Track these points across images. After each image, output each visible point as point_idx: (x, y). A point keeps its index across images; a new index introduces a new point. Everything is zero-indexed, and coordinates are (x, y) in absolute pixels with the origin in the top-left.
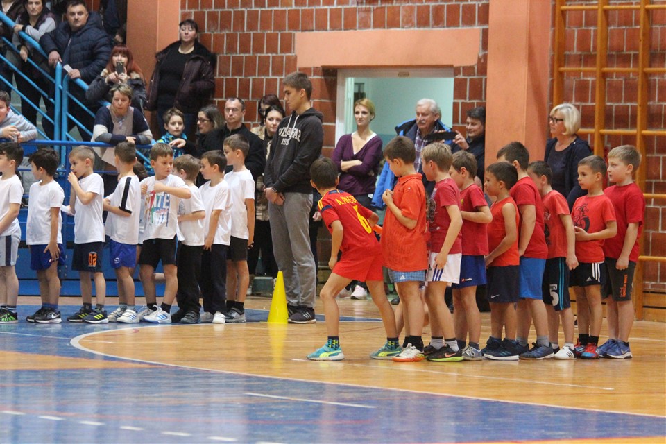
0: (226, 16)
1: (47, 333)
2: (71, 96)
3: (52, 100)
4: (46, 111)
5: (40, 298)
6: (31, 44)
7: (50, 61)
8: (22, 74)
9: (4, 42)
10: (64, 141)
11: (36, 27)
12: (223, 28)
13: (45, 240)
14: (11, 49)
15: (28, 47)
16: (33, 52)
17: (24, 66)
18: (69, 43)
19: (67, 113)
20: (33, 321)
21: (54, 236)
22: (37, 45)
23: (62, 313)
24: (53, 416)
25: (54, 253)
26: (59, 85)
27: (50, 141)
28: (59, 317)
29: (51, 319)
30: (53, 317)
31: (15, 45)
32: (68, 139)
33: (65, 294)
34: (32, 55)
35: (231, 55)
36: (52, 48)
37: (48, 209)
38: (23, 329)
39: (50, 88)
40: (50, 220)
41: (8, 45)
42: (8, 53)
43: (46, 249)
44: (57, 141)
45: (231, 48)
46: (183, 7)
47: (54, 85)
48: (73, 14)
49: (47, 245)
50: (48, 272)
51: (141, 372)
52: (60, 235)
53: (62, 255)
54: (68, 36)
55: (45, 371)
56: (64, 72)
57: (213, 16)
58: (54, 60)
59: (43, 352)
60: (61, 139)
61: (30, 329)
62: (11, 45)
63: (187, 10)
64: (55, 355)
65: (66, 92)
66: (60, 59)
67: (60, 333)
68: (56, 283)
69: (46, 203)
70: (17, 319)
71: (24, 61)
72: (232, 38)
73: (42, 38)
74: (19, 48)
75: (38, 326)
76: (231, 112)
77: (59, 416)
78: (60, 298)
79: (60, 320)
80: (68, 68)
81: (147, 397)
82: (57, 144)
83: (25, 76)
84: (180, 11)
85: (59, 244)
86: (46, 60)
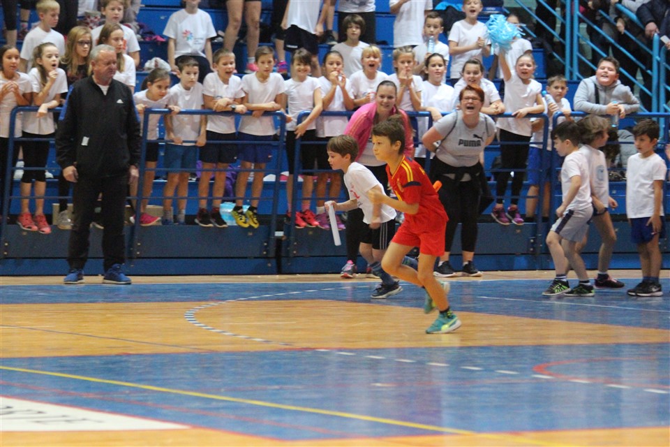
1: (647, 306)
2: (668, 67)
3: (649, 72)
4: (643, 83)
6: (628, 17)
7: (647, 33)
8: (618, 46)
9: (601, 15)
10: (662, 113)
13: (648, 213)
14: (608, 21)
15: (625, 19)
16: (630, 24)
17: (621, 38)
18: (666, 14)
19: (664, 84)
20: (633, 294)
21: (657, 210)
22: (634, 17)
24: (658, 389)
25: (657, 226)
26: (656, 58)
27: (647, 113)
28: (660, 290)
29: (652, 292)
30: (654, 290)
31: (612, 17)
32: (666, 111)
33: (665, 267)
34: (629, 27)
36: (650, 19)
37: (651, 182)
38: (624, 303)
39: (647, 59)
40: (653, 192)
41: (604, 18)
42: (605, 26)
43: (649, 222)
44: (654, 113)
47: (651, 57)
49: (649, 218)
50: (649, 244)
52: (662, 208)
54: (665, 7)
55: (648, 344)
56: (662, 44)
58: (651, 31)
59: (645, 326)
60: (658, 111)
61: (631, 302)
62: (608, 17)
64: (656, 328)
65: (664, 64)
66: (657, 30)
67: (659, 307)
68: (656, 256)
69: (648, 176)
71: (620, 33)
73: (639, 9)
74: (616, 20)
75: (639, 299)
77: (664, 390)
78: (662, 271)
79: (660, 293)
80: (665, 39)
82: (654, 116)
83: (622, 49)
85: (661, 217)
86: (642, 31)
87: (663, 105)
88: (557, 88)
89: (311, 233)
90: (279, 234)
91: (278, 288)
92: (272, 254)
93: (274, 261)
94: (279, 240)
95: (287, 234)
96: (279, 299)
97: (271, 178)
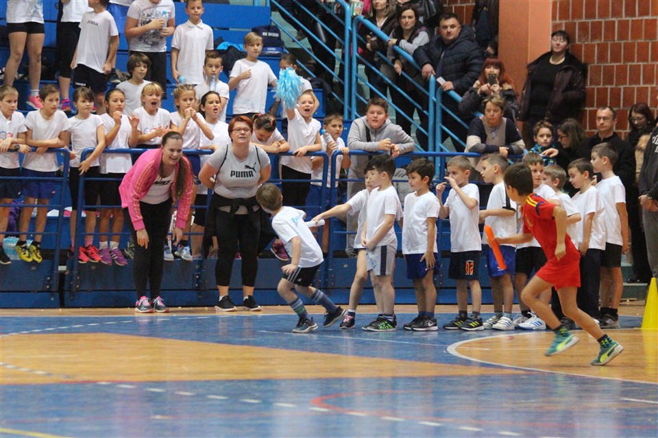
0: (596, 26)
1: (423, 340)
2: (444, 108)
3: (425, 112)
4: (420, 123)
5: (416, 306)
6: (405, 58)
7: (424, 74)
8: (396, 87)
9: (379, 56)
10: (438, 151)
11: (410, 41)
12: (594, 37)
13: (422, 249)
14: (386, 63)
15: (402, 61)
16: (406, 66)
17: (398, 79)
18: (442, 56)
19: (440, 124)
20: (410, 328)
21: (431, 247)
22: (410, 58)
23: (438, 321)
24: (432, 421)
25: (430, 262)
26: (432, 98)
27: (424, 152)
28: (435, 325)
29: (428, 327)
30: (429, 325)
31: (389, 58)
32: (442, 150)
33: (440, 302)
34: (406, 68)
35: (602, 65)
36: (426, 61)
37: (425, 219)
38: (401, 337)
40: (427, 229)
41: (382, 59)
42: (383, 68)
43: (422, 258)
44: (431, 152)
45: (602, 58)
46: (554, 18)
47: (428, 97)
48: (446, 27)
49: (423, 254)
50: (424, 281)
51: (516, 378)
52: (435, 244)
53: (437, 264)
54: (441, 49)
55: (424, 378)
56: (438, 85)
57: (583, 27)
58: (427, 73)
59: (420, 359)
60: (435, 150)
61: (406, 337)
62: (385, 59)
63: (558, 21)
64: (432, 362)
65: (439, 104)
66: (433, 72)
67: (435, 341)
68: (431, 292)
69: (422, 213)
70: (394, 327)
71: (397, 74)
72: (603, 49)
73: (416, 51)
74: (393, 62)
75: (415, 333)
76: (602, 121)
77: (438, 422)
78: (436, 306)
79: (436, 328)
80: (441, 80)
81: (524, 403)
82: (431, 155)
83: (399, 89)
84: (551, 23)
85: (435, 253)
86: (419, 73)
87: (439, 144)
88: (334, 126)
89: (93, 268)
90: (62, 268)
91: (61, 321)
92: (55, 288)
93: (57, 295)
94: (62, 274)
95: (71, 269)
96: (61, 332)
97: (54, 213)
